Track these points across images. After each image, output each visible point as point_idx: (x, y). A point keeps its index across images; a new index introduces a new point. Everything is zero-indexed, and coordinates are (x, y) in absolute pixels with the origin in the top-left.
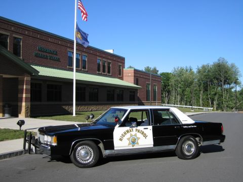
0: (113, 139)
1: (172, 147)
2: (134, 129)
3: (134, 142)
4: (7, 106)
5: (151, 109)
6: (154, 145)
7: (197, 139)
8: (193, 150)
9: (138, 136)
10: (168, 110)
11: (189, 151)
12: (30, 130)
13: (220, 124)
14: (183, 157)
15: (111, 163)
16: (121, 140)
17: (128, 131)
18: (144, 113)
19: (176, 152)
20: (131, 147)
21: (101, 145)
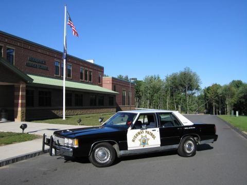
0: (127, 140)
1: (175, 146)
2: (144, 131)
3: (144, 143)
4: (3, 111)
5: (157, 113)
6: (161, 145)
7: (195, 138)
8: (193, 148)
9: (147, 137)
10: (171, 113)
11: (189, 149)
12: (32, 133)
13: (214, 126)
14: (184, 155)
15: (122, 162)
16: (133, 141)
17: (139, 133)
18: (146, 116)
19: (178, 150)
20: (142, 148)
21: (116, 146)
